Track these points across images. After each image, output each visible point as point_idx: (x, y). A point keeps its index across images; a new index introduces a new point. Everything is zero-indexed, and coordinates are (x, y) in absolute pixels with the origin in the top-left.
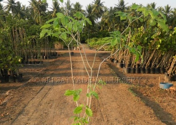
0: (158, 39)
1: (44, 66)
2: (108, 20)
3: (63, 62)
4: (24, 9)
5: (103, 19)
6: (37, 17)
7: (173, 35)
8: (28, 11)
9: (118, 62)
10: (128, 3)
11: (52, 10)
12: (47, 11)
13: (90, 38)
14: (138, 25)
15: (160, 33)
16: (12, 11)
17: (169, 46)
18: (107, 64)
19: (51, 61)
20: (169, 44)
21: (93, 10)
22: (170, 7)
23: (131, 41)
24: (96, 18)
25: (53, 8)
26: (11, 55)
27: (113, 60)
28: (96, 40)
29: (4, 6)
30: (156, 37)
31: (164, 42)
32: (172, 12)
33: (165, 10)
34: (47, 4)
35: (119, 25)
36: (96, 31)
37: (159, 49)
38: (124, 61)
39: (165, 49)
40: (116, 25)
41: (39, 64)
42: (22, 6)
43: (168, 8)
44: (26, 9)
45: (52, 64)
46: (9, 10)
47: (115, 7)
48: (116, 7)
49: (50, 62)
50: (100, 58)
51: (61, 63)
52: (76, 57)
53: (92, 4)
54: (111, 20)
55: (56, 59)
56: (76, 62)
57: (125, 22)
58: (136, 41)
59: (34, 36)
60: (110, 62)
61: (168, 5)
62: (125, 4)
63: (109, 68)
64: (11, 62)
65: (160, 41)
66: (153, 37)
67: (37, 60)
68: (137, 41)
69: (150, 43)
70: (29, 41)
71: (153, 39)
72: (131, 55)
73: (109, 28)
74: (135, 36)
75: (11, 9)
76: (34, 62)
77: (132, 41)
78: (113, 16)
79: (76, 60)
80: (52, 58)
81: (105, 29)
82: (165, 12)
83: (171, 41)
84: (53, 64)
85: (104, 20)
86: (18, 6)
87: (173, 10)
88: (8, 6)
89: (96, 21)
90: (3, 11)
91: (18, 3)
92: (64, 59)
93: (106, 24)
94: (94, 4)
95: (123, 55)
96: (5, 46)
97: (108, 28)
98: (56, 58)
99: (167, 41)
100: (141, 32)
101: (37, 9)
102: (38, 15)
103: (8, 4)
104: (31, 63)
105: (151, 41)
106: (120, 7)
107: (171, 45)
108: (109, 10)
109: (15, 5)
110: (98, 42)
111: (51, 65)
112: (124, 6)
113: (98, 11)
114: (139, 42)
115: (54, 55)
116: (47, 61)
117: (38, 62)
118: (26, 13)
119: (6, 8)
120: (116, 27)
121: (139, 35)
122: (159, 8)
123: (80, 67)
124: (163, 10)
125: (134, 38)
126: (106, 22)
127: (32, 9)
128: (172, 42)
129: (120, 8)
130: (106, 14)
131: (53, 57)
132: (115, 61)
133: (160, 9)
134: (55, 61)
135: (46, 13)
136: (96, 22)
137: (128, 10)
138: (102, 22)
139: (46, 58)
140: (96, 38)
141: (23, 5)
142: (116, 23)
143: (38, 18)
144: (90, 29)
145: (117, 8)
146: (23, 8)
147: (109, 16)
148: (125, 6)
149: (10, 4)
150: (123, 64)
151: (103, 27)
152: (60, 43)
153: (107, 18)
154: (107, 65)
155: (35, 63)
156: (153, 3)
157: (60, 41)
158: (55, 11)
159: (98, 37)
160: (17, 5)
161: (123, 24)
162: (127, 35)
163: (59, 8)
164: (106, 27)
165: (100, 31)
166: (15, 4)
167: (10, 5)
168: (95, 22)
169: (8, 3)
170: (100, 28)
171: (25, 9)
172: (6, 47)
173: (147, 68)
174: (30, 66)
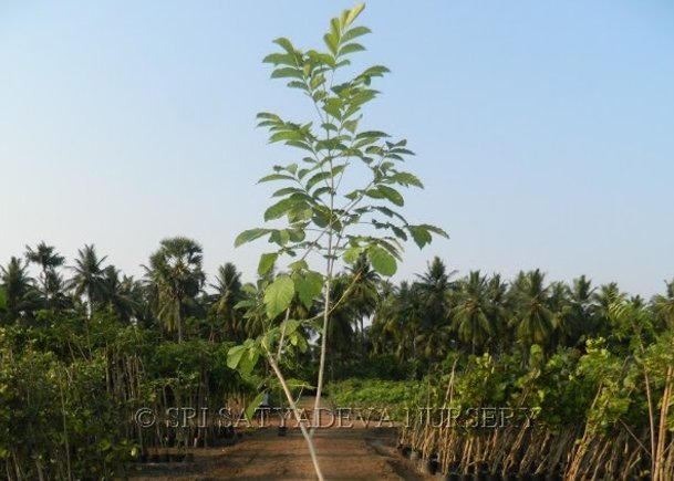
0: (535, 391)
1: (198, 469)
2: (393, 324)
3: (254, 457)
4: (128, 290)
5: (379, 318)
6: (169, 314)
7: (577, 378)
8: (140, 296)
9: (420, 455)
10: (455, 271)
11: (217, 292)
12: (200, 295)
13: (336, 379)
14: (490, 339)
15: (539, 373)
16: (90, 295)
17: (569, 411)
18: (388, 462)
19: (214, 452)
20: (566, 404)
21: (346, 292)
22: (589, 283)
23: (457, 396)
24: (357, 317)
25: (218, 285)
26: (110, 436)
27: (406, 451)
28: (358, 387)
29: (65, 279)
30: (528, 385)
31: (551, 399)
32: (597, 297)
33: (574, 292)
34: (202, 276)
35: (431, 336)
36: (357, 358)
37: (540, 418)
38: (439, 455)
39: (557, 419)
40: (419, 338)
41: (181, 461)
42: (121, 279)
43: (583, 286)
44: (135, 289)
45: (221, 462)
46: (81, 291)
47: (415, 284)
48: (420, 281)
49: (215, 458)
50: (368, 444)
51: (247, 460)
52: (293, 442)
53: (345, 274)
54: (405, 323)
55: (232, 448)
56: (294, 456)
57: (449, 328)
58: (469, 395)
59: (170, 380)
60: (399, 456)
61: (583, 277)
62: (447, 273)
63: (394, 475)
64: (108, 458)
65: (541, 394)
66: (520, 383)
67: (174, 451)
68: (474, 396)
69: (511, 399)
70: (154, 395)
71: (520, 391)
72: (459, 435)
73: (400, 347)
74: (468, 381)
75: (87, 289)
76: (167, 458)
77: (460, 396)
78: (410, 309)
79: (295, 452)
80: (218, 446)
81: (386, 350)
82: (573, 298)
83: (573, 396)
84: (225, 464)
85: (382, 321)
86: (109, 280)
87: (599, 292)
88: (77, 279)
89: (356, 324)
90: (61, 294)
91: (111, 271)
92: (256, 446)
93: (389, 335)
94: (349, 273)
95: (437, 435)
96: (92, 412)
97: (396, 348)
98: (233, 444)
99: (560, 396)
100: (484, 368)
101: (171, 288)
102: (171, 309)
103: (77, 274)
104: (156, 458)
105: (515, 396)
106: (432, 283)
107: (573, 407)
108: (397, 292)
109: (101, 276)
110: (361, 393)
111: (219, 465)
112: (445, 280)
113: (362, 295)
114: (480, 399)
115: (226, 436)
116: (204, 452)
117: (180, 458)
118: (135, 299)
119: (71, 287)
120: (419, 343)
121: (478, 378)
122: (556, 285)
123: (306, 472)
124: (569, 292)
125: (465, 387)
126: (389, 329)
127: (154, 289)
128: (577, 399)
129: (433, 286)
130: (389, 305)
131: (223, 439)
132: (413, 455)
133: (559, 289)
134: (229, 455)
135: (196, 302)
136: (357, 328)
137: (457, 294)
138: (378, 328)
139: (201, 444)
140: (356, 380)
141: (125, 277)
142: (420, 333)
143: (172, 317)
144: (338, 351)
145: (423, 286)
146: (125, 286)
147: (397, 309)
148: (449, 281)
149: (84, 274)
150: (436, 463)
151: (379, 344)
152: (242, 397)
153: (390, 317)
154: (388, 467)
155: (168, 461)
156: (535, 270)
157: (241, 390)
158: (227, 294)
159: (362, 376)
160: (104, 276)
161: (444, 334)
162: (447, 376)
163: (239, 284)
164: (390, 342)
165: (370, 356)
166: (102, 272)
167: (83, 278)
168: (354, 328)
169: (78, 271)
170: (370, 347)
171: (132, 289)
172: (96, 414)
173: (506, 473)
174: (154, 468)
